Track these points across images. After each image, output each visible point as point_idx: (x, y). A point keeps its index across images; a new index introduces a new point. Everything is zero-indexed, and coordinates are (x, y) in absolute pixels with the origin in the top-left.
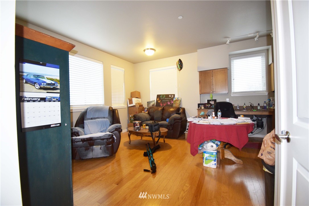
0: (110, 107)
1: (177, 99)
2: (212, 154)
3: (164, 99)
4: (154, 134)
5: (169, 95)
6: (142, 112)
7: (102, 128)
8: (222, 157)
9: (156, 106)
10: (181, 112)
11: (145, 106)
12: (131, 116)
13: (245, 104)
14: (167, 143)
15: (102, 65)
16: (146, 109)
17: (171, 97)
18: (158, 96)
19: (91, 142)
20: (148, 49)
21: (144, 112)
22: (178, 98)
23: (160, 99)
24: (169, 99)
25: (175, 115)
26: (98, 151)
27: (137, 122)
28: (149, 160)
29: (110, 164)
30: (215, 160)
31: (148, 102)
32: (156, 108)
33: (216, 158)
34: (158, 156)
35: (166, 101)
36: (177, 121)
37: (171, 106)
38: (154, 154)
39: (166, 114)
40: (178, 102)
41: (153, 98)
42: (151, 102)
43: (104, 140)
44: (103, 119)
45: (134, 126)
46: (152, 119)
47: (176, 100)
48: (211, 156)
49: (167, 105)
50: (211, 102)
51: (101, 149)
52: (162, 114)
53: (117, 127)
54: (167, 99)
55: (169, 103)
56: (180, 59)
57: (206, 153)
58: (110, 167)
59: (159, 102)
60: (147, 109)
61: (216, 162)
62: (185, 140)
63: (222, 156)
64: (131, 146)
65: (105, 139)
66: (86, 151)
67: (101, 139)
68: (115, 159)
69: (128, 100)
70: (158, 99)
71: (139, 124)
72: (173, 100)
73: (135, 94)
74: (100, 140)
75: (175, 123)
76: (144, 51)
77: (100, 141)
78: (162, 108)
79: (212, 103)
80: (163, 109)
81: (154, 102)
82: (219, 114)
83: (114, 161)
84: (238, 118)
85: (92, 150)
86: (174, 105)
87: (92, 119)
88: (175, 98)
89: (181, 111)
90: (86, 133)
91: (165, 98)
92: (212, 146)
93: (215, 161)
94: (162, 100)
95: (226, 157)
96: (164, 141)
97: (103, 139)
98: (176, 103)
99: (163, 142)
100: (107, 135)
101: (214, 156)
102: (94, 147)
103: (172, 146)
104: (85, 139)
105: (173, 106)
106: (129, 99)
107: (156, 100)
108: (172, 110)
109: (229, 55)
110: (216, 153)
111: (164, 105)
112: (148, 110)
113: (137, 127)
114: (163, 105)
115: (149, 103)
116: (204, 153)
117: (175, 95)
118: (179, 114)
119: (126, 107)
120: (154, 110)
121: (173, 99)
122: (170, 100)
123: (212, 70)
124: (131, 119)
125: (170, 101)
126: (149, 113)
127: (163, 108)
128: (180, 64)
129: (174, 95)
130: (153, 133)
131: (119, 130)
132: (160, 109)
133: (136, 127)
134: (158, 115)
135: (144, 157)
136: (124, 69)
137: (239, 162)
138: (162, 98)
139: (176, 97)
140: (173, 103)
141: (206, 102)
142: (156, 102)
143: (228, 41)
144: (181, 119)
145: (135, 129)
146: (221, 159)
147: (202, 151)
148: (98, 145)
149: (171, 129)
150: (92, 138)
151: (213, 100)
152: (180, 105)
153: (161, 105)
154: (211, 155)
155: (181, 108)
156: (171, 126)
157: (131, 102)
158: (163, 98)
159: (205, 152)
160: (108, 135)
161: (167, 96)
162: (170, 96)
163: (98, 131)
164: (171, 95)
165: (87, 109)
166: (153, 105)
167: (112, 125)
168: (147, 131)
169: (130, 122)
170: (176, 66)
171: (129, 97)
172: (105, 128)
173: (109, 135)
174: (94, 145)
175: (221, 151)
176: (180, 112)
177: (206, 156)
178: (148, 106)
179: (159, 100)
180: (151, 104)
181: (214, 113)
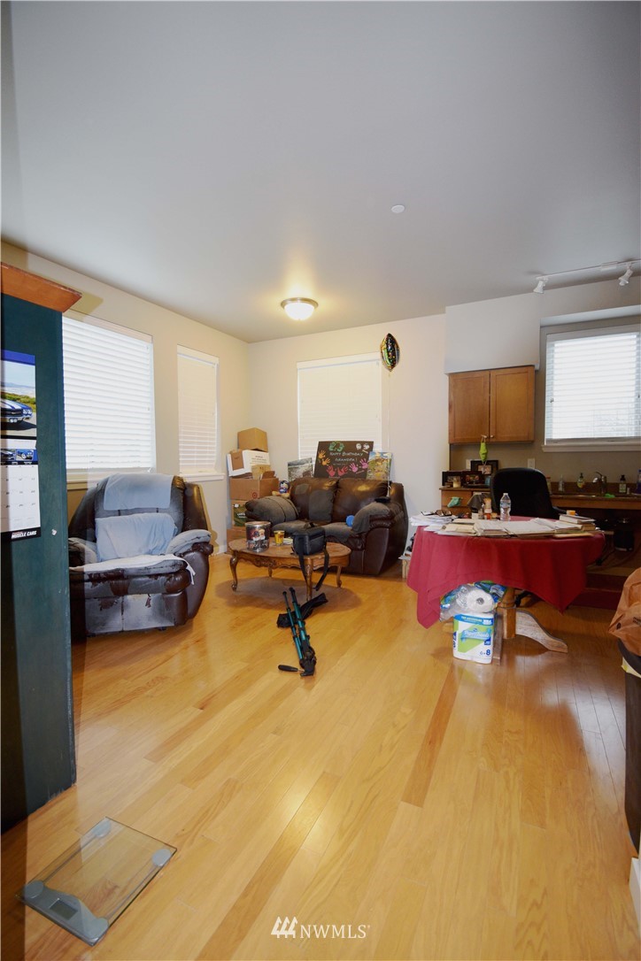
0: (174, 477)
1: (378, 455)
2: (480, 622)
3: (341, 457)
4: (309, 562)
5: (355, 443)
6: (271, 495)
7: (151, 542)
8: (508, 633)
9: (315, 475)
10: (392, 495)
11: (282, 475)
12: (237, 506)
13: (582, 477)
14: (348, 587)
15: (151, 346)
16: (284, 485)
17: (360, 451)
18: (323, 446)
19: (119, 583)
20: (293, 300)
21: (278, 493)
22: (382, 454)
23: (327, 455)
24: (356, 454)
25: (373, 507)
26: (139, 610)
27: (258, 525)
28: (294, 638)
29: (177, 649)
30: (489, 640)
31: (289, 465)
32: (316, 482)
33: (490, 634)
34: (319, 628)
35: (345, 462)
36: (379, 523)
37: (362, 476)
38: (309, 622)
39: (346, 502)
40: (382, 466)
41: (307, 453)
42: (301, 463)
43: (160, 578)
44: (155, 515)
45: (249, 538)
46: (302, 515)
47: (377, 460)
48: (475, 630)
49: (350, 475)
50: (481, 469)
51: (148, 604)
52: (334, 502)
53: (197, 541)
54: (349, 457)
55: (355, 469)
56: (389, 335)
57: (463, 620)
58: (177, 658)
59: (324, 463)
60: (288, 484)
61: (490, 647)
62: (401, 581)
63: (508, 630)
64: (240, 596)
65: (161, 575)
66: (104, 610)
67: (150, 576)
68: (191, 635)
69: (229, 456)
70: (321, 456)
71: (263, 531)
72: (368, 459)
73: (251, 439)
74: (147, 578)
75: (371, 529)
76: (283, 304)
77: (145, 582)
78: (334, 482)
79: (485, 470)
80: (337, 487)
81: (308, 464)
82: (505, 504)
83: (189, 640)
84: (558, 519)
85: (122, 607)
86: (371, 476)
87: (119, 513)
88: (375, 453)
89: (391, 492)
90: (101, 556)
91: (344, 454)
92: (481, 601)
93: (488, 642)
94: (332, 459)
95: (519, 631)
96: (339, 584)
97: (157, 576)
98: (377, 468)
99: (337, 586)
100: (168, 564)
101: (485, 627)
102: (129, 597)
103: (363, 596)
104: (102, 575)
105: (368, 478)
106: (231, 453)
107: (314, 459)
108: (363, 488)
109: (541, 327)
110: (492, 619)
111: (340, 474)
112: (292, 487)
113: (257, 539)
114: (336, 475)
115: (292, 466)
116: (455, 621)
117: (374, 445)
118: (385, 502)
119: (222, 478)
120: (308, 490)
121: (367, 456)
122: (359, 458)
123: (488, 372)
124: (236, 516)
125: (358, 463)
126: (292, 498)
127: (337, 483)
128: (392, 350)
129: (371, 444)
130: (305, 557)
131: (204, 548)
132: (327, 485)
133: (254, 539)
134: (319, 505)
135: (280, 630)
136: (216, 360)
137: (558, 647)
138: (333, 452)
139: (377, 448)
140: (366, 470)
141: (468, 467)
142: (314, 463)
143: (541, 285)
144: (391, 517)
145: (252, 546)
146: (505, 637)
147: (451, 614)
148: (140, 591)
149: (359, 547)
150: (123, 570)
151: (488, 463)
152: (388, 474)
153: (332, 473)
154: (477, 626)
155: (391, 483)
156: (360, 538)
157: (237, 461)
158: (337, 451)
159: (459, 617)
160: (171, 563)
161: (350, 446)
162: (358, 447)
163: (140, 551)
164: (362, 443)
165: (105, 482)
166: (307, 473)
167: (182, 531)
168: (287, 553)
169: (234, 523)
170: (378, 355)
171: (233, 446)
172: (162, 543)
173: (175, 564)
174: (127, 593)
175: (505, 615)
176: (388, 496)
177: (461, 627)
178: (290, 475)
179: (325, 459)
180: (298, 470)
181: (488, 502)
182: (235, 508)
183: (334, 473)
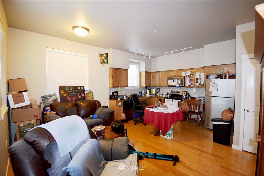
1: (89, 91)
3: (72, 92)
5: (77, 87)
9: (61, 101)
17: (80, 90)
18: (61, 88)
22: (90, 91)
23: (65, 92)
24: (78, 91)
31: (42, 97)
35: (75, 94)
37: (84, 99)
40: (91, 95)
42: (51, 96)
47: (88, 93)
49: (78, 99)
54: (76, 92)
55: (80, 97)
59: (65, 95)
70: (62, 92)
80: (76, 105)
81: (55, 96)
86: (88, 99)
94: (69, 93)
98: (89, 96)
105: (86, 100)
111: (74, 99)
114: (72, 100)
115: (44, 98)
121: (83, 92)
122: (80, 92)
125: (80, 94)
127: (76, 103)
129: (83, 87)
138: (68, 90)
139: (87, 89)
143: (136, 53)
151: (116, 92)
152: (93, 97)
153: (70, 99)
158: (70, 90)
161: (75, 88)
162: (79, 88)
164: (80, 87)
166: (55, 101)
180: (49, 100)
182: (19, 127)
183: (71, 99)
